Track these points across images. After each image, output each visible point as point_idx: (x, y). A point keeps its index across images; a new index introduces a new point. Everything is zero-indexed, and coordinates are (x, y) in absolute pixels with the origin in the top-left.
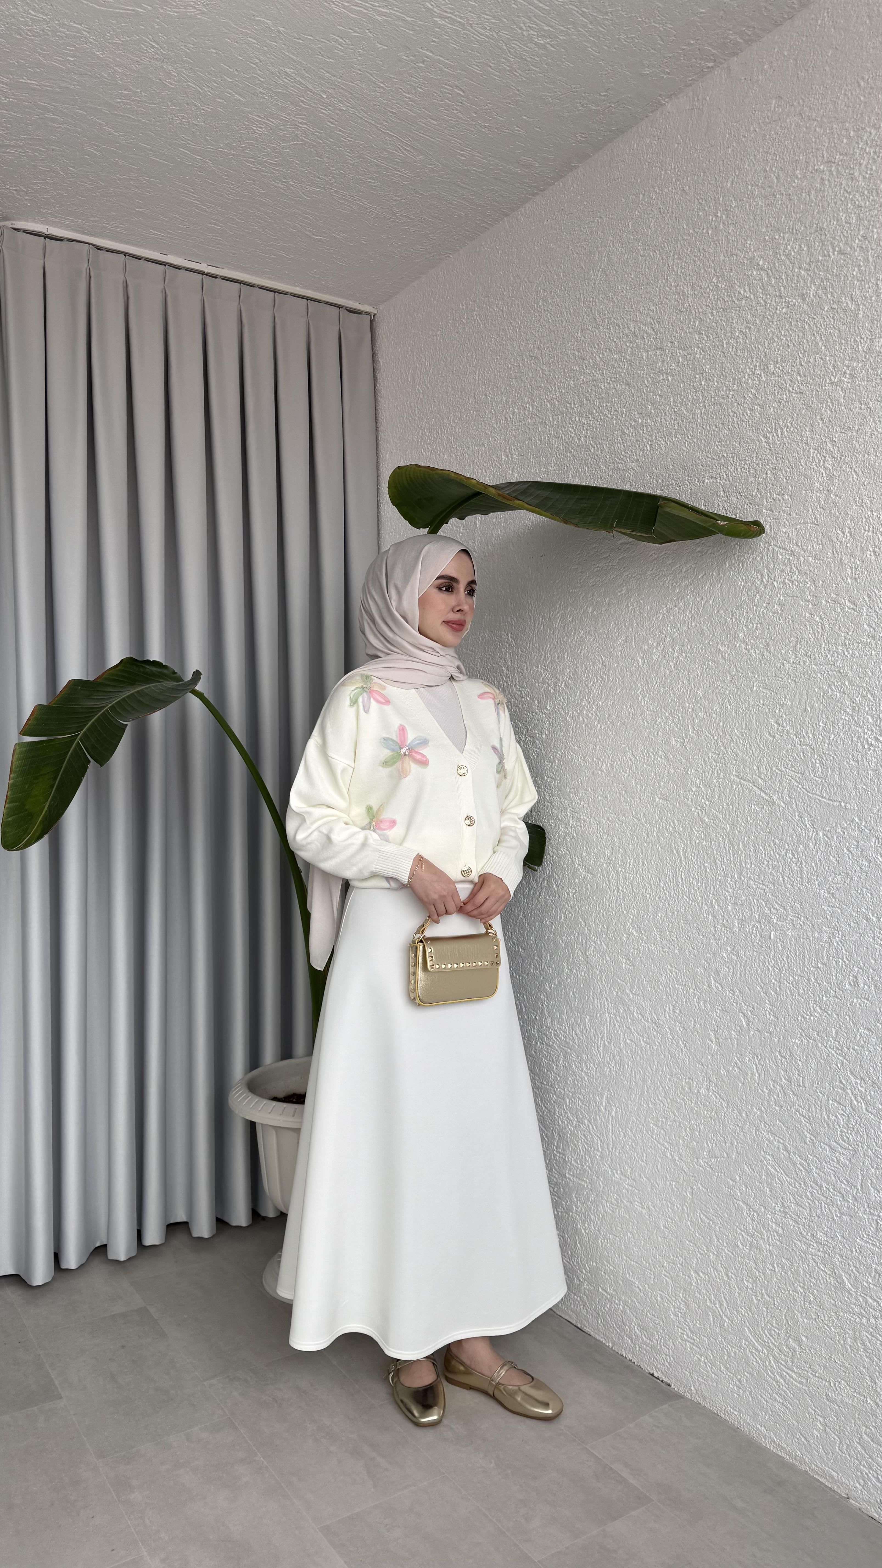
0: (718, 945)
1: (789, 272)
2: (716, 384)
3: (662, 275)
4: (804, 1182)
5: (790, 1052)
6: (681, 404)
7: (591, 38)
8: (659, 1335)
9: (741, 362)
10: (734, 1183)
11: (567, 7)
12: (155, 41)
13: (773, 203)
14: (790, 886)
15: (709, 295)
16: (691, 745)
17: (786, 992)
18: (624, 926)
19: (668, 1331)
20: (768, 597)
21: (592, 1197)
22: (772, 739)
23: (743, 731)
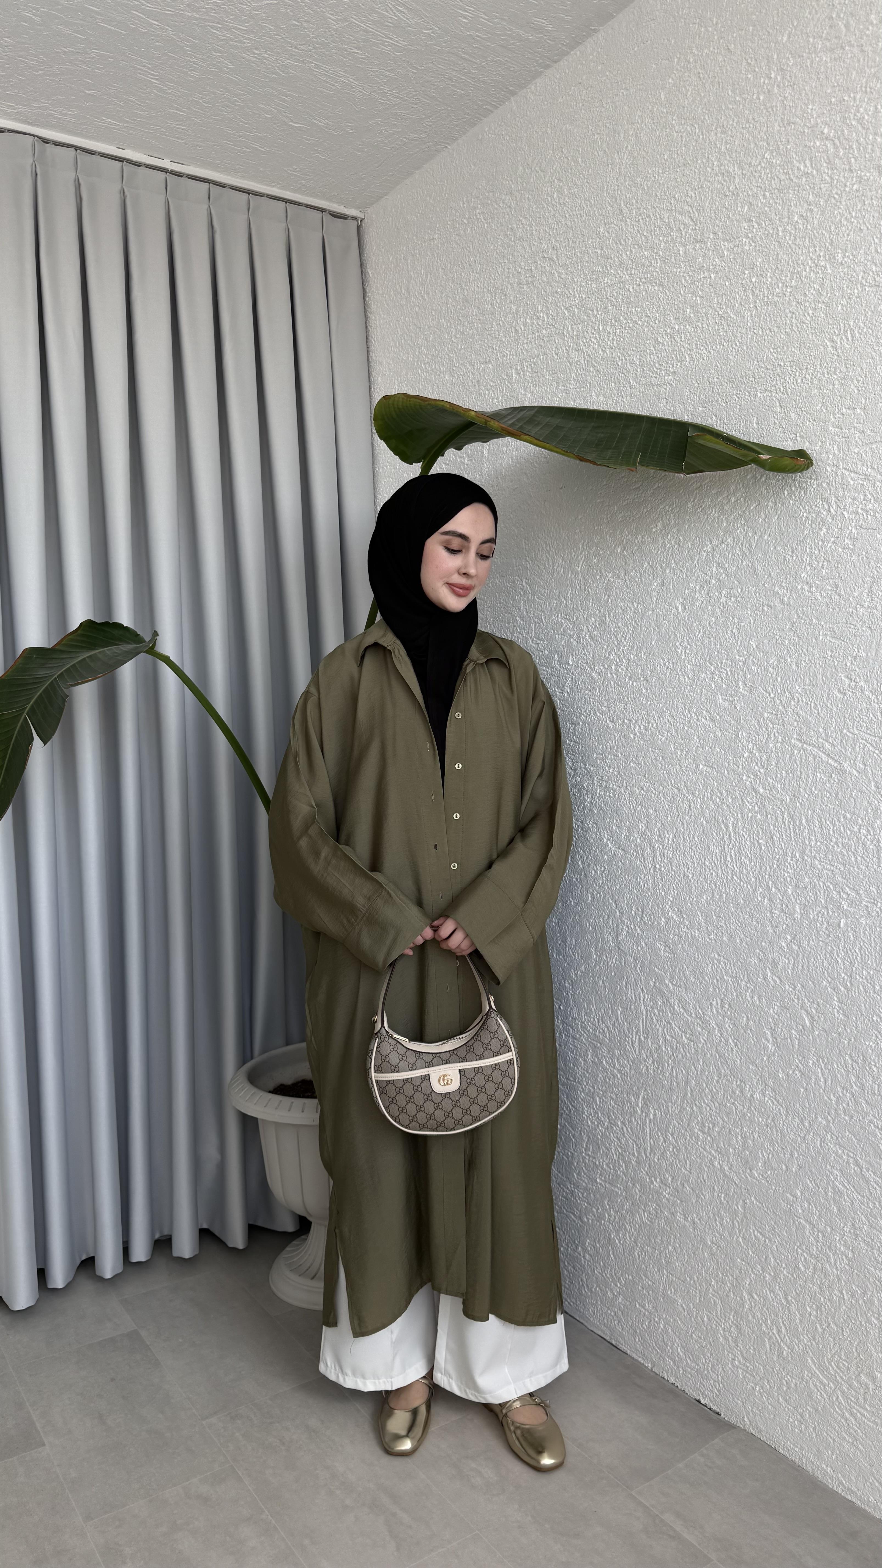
0: (776, 933)
1: (862, 139)
2: (770, 280)
3: (703, 154)
4: (880, 1202)
5: (863, 1056)
6: (727, 306)
8: (706, 1359)
9: (800, 252)
13: (841, 57)
14: (864, 868)
15: (761, 173)
16: (742, 704)
17: (858, 988)
18: (662, 910)
19: (716, 1355)
20: (836, 530)
21: (627, 1205)
22: (842, 697)
23: (806, 687)
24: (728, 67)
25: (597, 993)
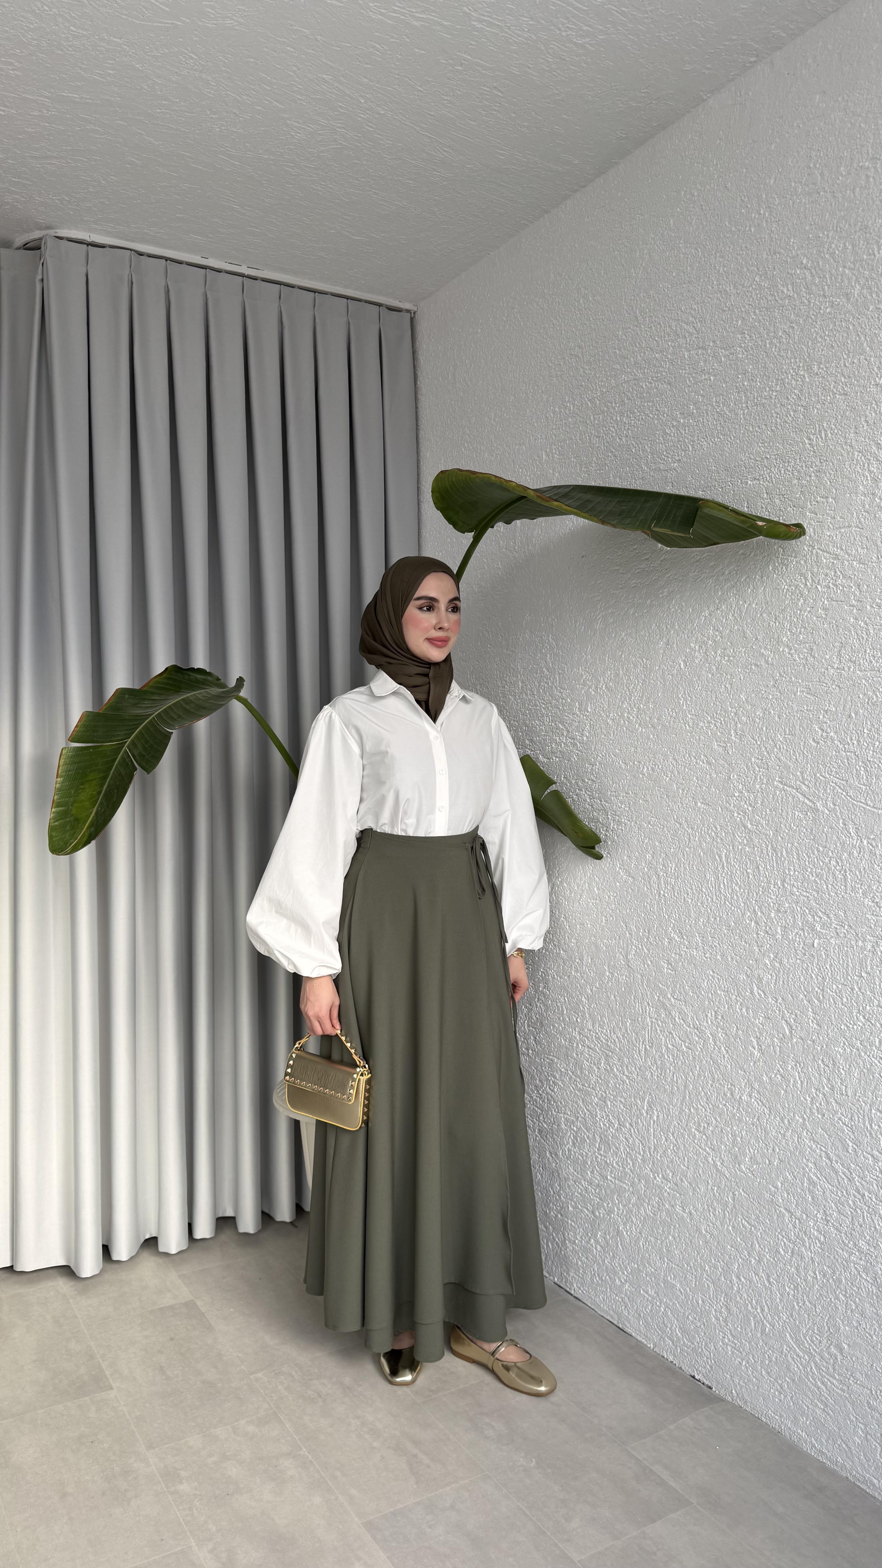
0: (761, 951)
1: (833, 271)
3: (704, 274)
4: (847, 1191)
5: (833, 1061)
6: (724, 405)
7: (630, 37)
8: (700, 1338)
9: (784, 362)
10: (776, 1190)
11: (606, 7)
12: (193, 53)
13: (817, 201)
14: (833, 894)
15: (752, 294)
16: (734, 750)
17: (829, 1001)
18: (666, 931)
19: (709, 1334)
20: (811, 601)
21: (633, 1200)
22: (816, 745)
23: (786, 736)
24: (726, 202)
25: (609, 1006)
